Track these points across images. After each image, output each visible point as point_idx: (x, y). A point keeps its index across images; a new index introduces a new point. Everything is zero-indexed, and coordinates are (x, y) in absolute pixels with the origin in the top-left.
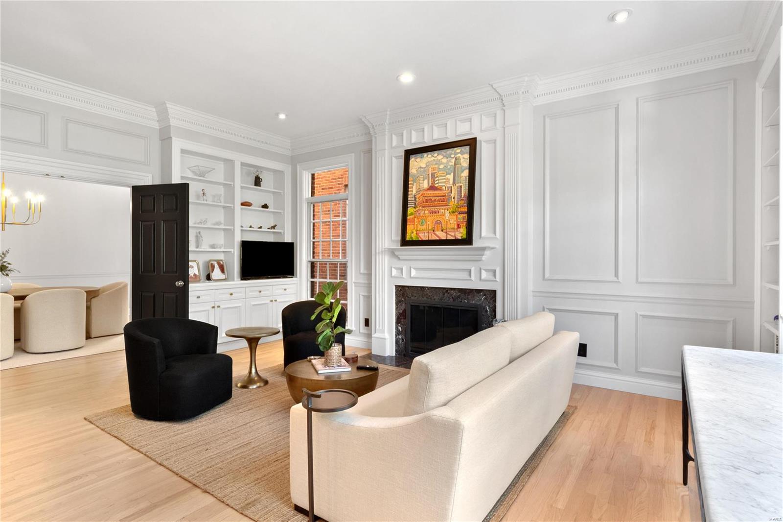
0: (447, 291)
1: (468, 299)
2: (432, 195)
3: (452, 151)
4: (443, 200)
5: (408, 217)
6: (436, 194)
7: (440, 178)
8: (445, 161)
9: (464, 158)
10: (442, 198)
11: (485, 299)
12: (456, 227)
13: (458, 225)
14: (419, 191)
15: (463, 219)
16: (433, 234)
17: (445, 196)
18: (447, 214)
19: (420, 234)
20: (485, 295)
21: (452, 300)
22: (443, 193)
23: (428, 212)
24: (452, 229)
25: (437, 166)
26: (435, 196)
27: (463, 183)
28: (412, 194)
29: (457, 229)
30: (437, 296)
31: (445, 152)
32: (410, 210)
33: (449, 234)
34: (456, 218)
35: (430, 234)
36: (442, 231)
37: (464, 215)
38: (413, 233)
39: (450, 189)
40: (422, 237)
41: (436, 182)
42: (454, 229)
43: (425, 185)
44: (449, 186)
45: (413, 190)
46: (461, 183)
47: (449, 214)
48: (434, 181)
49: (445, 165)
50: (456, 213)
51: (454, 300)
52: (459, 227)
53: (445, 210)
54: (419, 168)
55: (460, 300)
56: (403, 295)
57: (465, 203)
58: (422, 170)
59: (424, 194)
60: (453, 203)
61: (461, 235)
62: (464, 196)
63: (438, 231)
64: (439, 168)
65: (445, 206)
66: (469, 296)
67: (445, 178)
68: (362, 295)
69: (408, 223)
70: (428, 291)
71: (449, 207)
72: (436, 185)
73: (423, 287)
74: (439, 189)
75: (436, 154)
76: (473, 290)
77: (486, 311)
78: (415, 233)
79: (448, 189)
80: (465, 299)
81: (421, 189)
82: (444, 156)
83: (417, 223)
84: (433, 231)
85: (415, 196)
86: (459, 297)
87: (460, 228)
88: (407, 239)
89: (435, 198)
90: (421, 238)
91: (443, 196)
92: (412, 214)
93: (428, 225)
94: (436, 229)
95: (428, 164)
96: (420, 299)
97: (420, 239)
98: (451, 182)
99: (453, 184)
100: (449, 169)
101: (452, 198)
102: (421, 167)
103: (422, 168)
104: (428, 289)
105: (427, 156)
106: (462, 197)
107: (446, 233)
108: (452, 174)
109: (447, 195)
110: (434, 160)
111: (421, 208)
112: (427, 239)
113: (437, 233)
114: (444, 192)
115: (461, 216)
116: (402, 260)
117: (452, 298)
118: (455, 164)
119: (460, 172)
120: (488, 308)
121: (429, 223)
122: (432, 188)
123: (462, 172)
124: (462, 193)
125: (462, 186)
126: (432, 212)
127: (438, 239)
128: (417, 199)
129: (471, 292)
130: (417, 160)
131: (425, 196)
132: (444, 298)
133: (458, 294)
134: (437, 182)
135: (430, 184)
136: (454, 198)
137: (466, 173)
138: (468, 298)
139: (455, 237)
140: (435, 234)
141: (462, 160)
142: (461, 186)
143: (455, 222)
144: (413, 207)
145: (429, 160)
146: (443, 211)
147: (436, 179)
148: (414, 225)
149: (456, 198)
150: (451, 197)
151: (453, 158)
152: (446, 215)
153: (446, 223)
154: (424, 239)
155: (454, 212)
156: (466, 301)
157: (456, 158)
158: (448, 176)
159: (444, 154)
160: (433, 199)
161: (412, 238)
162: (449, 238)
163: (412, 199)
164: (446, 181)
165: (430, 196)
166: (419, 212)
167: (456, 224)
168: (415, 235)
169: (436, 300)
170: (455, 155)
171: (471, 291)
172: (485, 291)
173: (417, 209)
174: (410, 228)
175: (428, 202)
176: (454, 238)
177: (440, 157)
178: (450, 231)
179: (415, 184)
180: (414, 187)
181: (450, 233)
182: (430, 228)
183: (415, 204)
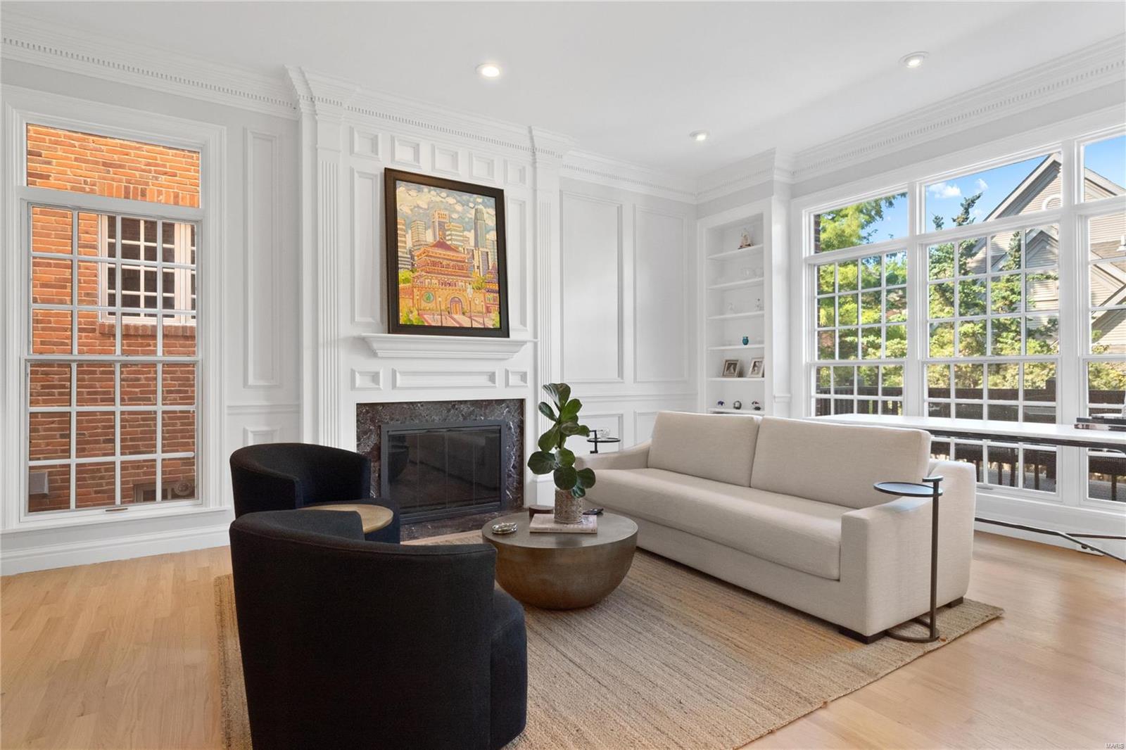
0: (454, 405)
1: (485, 415)
2: (442, 256)
3: (471, 197)
4: (462, 268)
5: (401, 285)
6: (448, 256)
7: (453, 232)
8: (459, 208)
9: (488, 213)
10: (459, 264)
11: (509, 412)
12: (484, 310)
13: (487, 308)
14: (418, 244)
15: (494, 300)
16: (448, 317)
17: (464, 262)
18: (470, 290)
19: (425, 316)
20: (508, 407)
21: (461, 418)
22: (462, 258)
23: (436, 281)
24: (479, 312)
25: (447, 213)
26: (447, 259)
27: (489, 249)
28: (405, 248)
29: (486, 313)
30: (437, 415)
31: (460, 196)
32: (403, 274)
33: (475, 321)
34: (483, 297)
35: (443, 317)
36: (464, 314)
37: (495, 295)
38: (412, 312)
39: (471, 253)
40: (430, 321)
41: (447, 238)
42: (482, 313)
43: (429, 237)
44: (468, 248)
45: (406, 242)
46: (486, 248)
47: (472, 290)
48: (445, 235)
49: (461, 215)
50: (483, 291)
51: (464, 419)
52: (488, 311)
53: (465, 283)
54: (415, 207)
55: (474, 418)
56: (372, 420)
57: (494, 276)
58: (421, 211)
59: (429, 252)
60: (478, 274)
61: (492, 323)
62: (493, 267)
63: (457, 313)
64: (450, 217)
65: (464, 277)
66: (487, 411)
67: (461, 234)
68: (252, 432)
69: (401, 295)
70: (421, 408)
71: (470, 279)
72: (449, 243)
73: (411, 403)
74: (455, 250)
75: (444, 193)
76: (492, 400)
77: (510, 428)
78: (415, 313)
79: (468, 253)
80: (481, 415)
81: (423, 243)
82: (458, 202)
83: (418, 297)
84: (449, 313)
85: (411, 252)
86: (471, 413)
87: (490, 312)
88: (401, 322)
89: (448, 262)
90: (427, 321)
91: (460, 261)
92: (406, 281)
93: (438, 303)
94: (453, 310)
95: (431, 206)
96: (407, 423)
97: (426, 324)
98: (472, 242)
99: (475, 247)
100: (467, 223)
101: (476, 267)
102: (418, 207)
103: (421, 208)
104: (422, 406)
105: (429, 192)
106: (490, 268)
107: (470, 317)
108: (473, 231)
109: (466, 261)
110: (441, 201)
111: (424, 273)
112: (440, 325)
113: (455, 316)
114: (463, 256)
115: (492, 295)
116: (382, 358)
117: (463, 415)
118: (476, 218)
119: (484, 233)
120: (511, 423)
121: (439, 299)
122: (441, 245)
123: (488, 232)
124: (490, 263)
125: (489, 253)
126: (444, 284)
127: (458, 326)
128: (416, 258)
129: (488, 405)
130: (410, 193)
131: (431, 256)
132: (450, 417)
133: (472, 409)
134: (450, 237)
135: (438, 239)
136: (478, 267)
137: (492, 236)
138: (485, 413)
139: (484, 324)
140: (452, 318)
141: (486, 216)
142: (487, 253)
143: (483, 303)
144: (408, 269)
145: (433, 199)
146: (463, 284)
147: (448, 233)
148: (413, 300)
149: (481, 268)
150: (474, 266)
151: (473, 208)
152: (468, 290)
153: (468, 302)
154: (433, 324)
155: (480, 289)
156: (483, 418)
157: (476, 210)
158: (466, 233)
159: (459, 198)
160: (445, 262)
161: (410, 320)
162: (476, 325)
163: (405, 255)
164: (463, 239)
165: (439, 258)
166: (422, 279)
167: (484, 307)
168: (417, 316)
169: (436, 421)
170: (475, 205)
171: (489, 402)
172: (508, 402)
173: (416, 274)
174: (404, 304)
175: (434, 266)
176: (483, 327)
177: (451, 200)
178: (476, 316)
179: (410, 232)
180: (409, 237)
181: (475, 318)
182: (443, 308)
183: (413, 265)
